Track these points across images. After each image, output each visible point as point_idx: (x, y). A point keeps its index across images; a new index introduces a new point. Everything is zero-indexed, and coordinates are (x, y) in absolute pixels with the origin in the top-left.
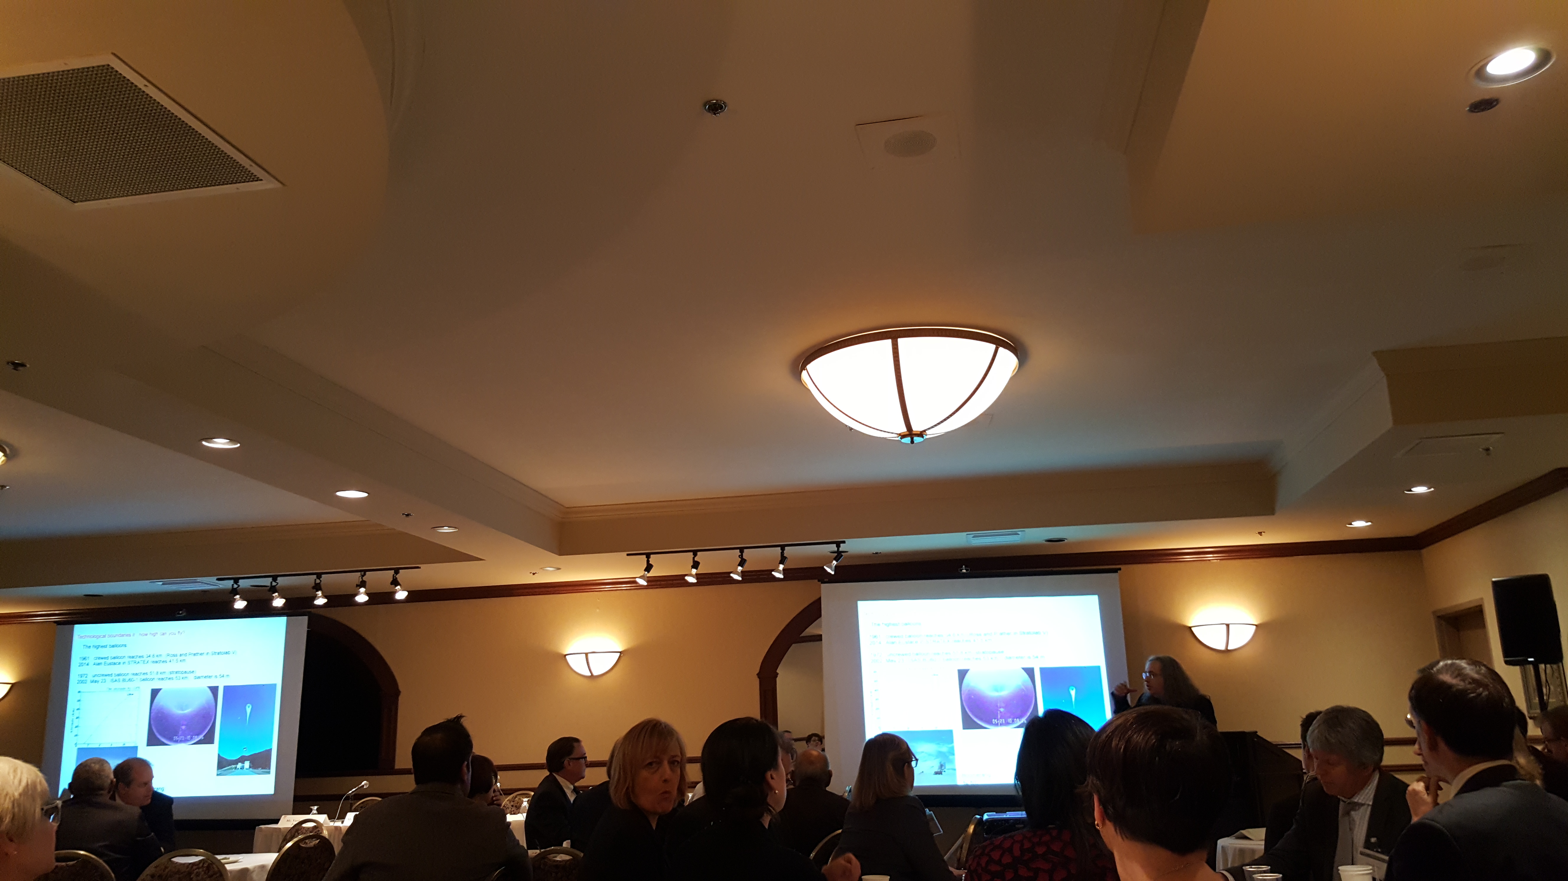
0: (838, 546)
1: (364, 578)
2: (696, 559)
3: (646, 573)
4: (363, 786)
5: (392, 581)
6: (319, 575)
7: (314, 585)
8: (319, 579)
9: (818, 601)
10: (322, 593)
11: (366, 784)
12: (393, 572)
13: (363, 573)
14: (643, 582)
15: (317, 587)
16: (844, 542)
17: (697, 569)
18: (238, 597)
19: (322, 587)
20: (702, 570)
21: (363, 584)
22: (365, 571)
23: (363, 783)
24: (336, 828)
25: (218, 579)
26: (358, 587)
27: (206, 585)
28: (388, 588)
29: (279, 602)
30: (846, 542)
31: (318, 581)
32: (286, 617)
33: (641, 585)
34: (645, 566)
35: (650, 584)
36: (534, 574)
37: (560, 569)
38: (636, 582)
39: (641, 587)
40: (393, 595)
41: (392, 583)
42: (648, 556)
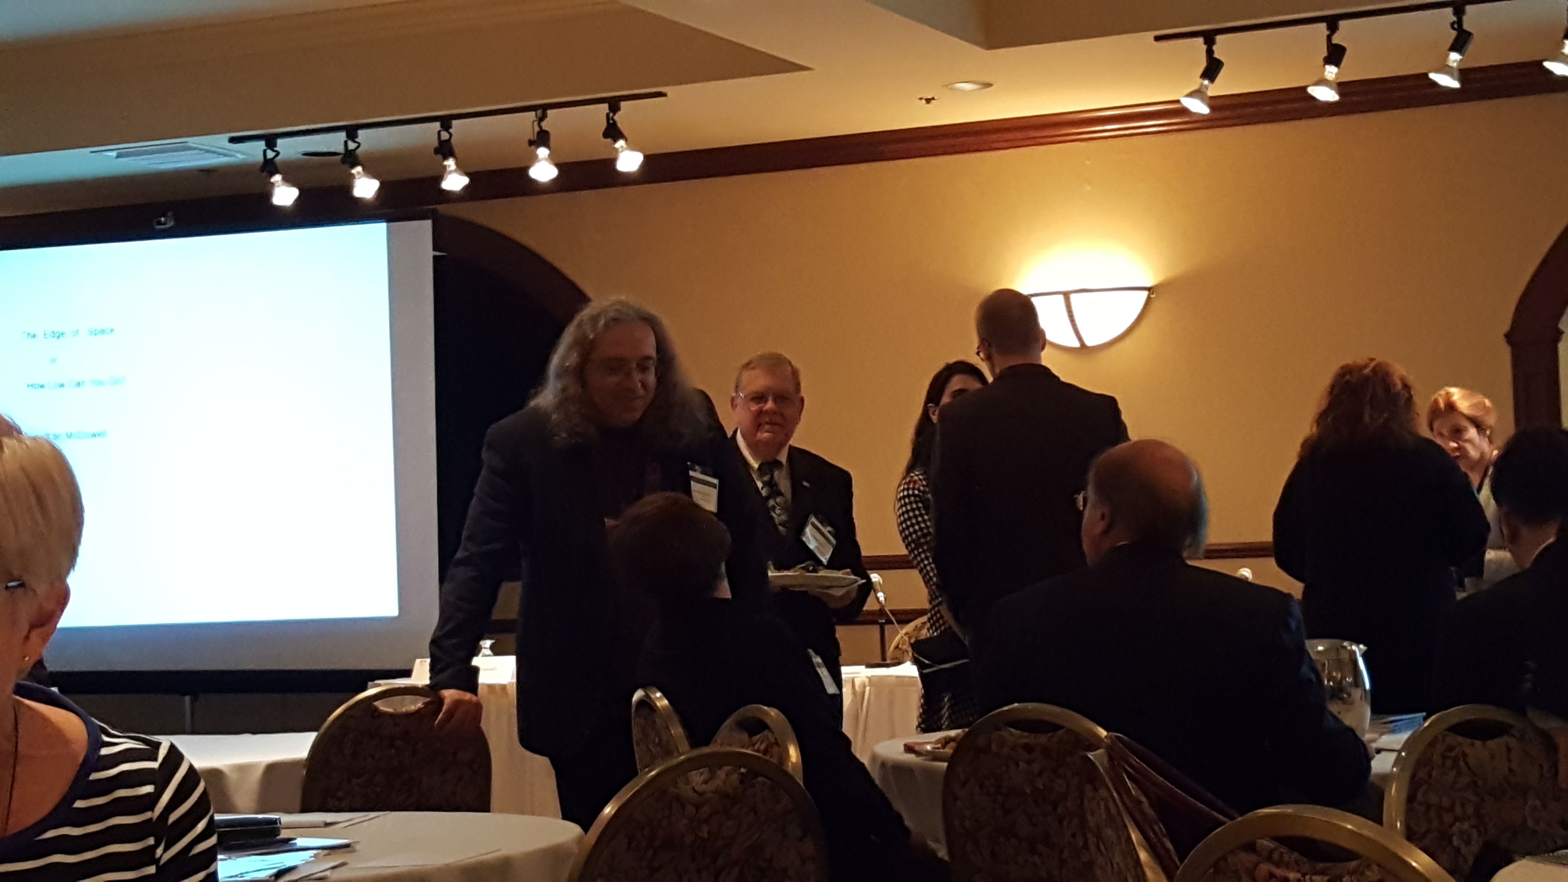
1: (545, 125)
2: (1336, 39)
3: (1206, 82)
5: (607, 129)
6: (446, 122)
7: (436, 143)
8: (446, 131)
10: (457, 164)
12: (605, 107)
13: (539, 112)
14: (1198, 107)
15: (445, 149)
17: (1338, 66)
18: (278, 178)
19: (456, 151)
20: (1349, 69)
21: (542, 138)
22: (545, 107)
25: (231, 141)
26: (533, 147)
27: (210, 155)
28: (602, 146)
29: (366, 188)
31: (445, 136)
32: (385, 223)
33: (1194, 119)
34: (1203, 64)
35: (1218, 115)
36: (928, 101)
37: (989, 85)
38: (1184, 111)
39: (1195, 122)
40: (611, 162)
41: (606, 135)
42: (1209, 38)
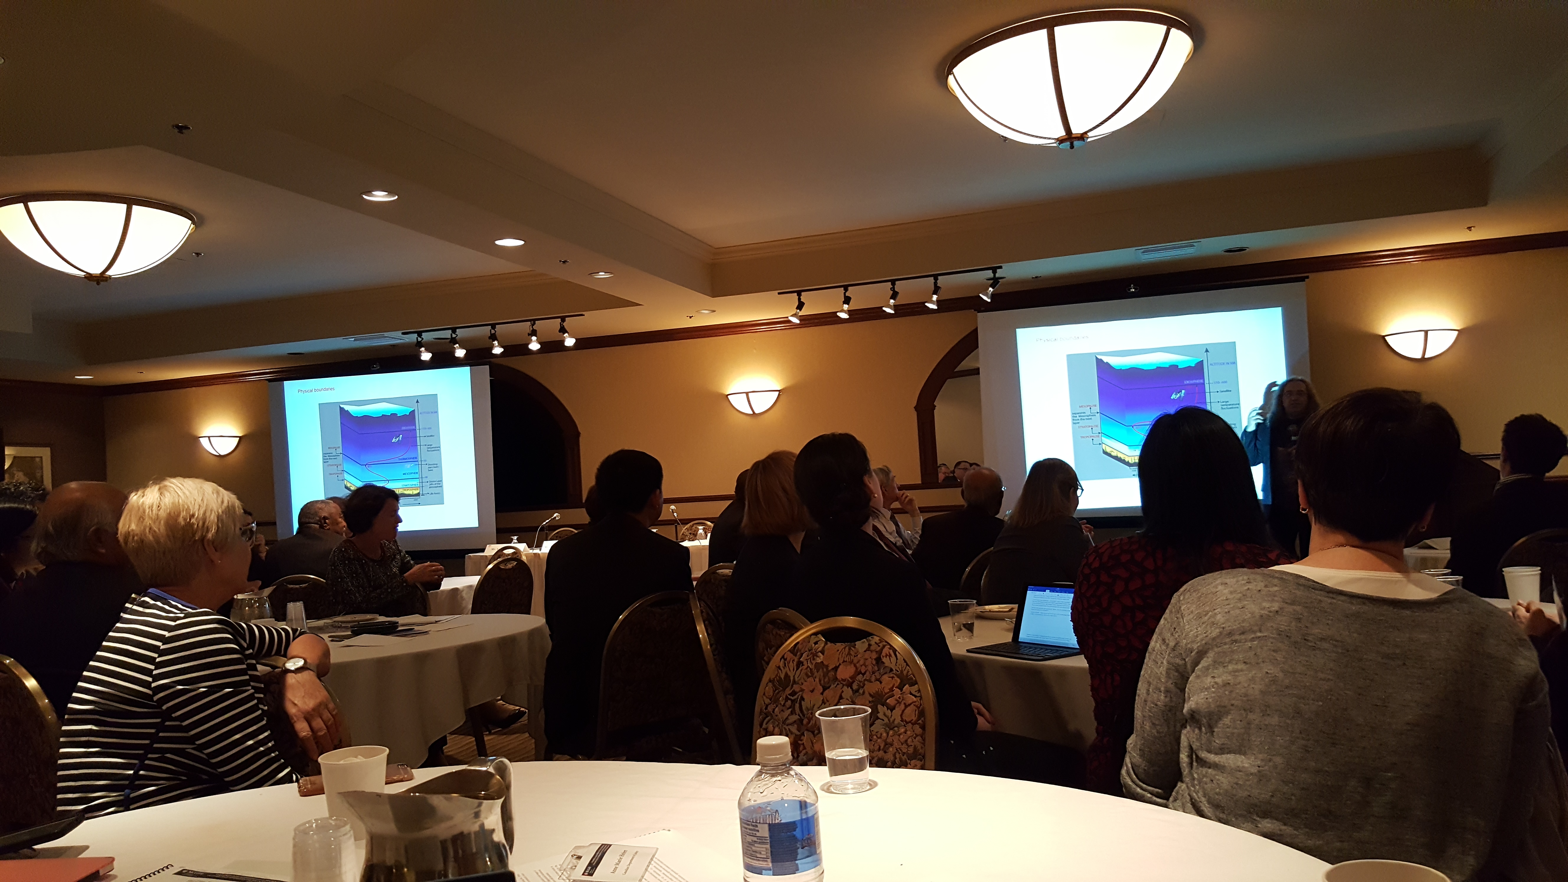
0: (994, 272)
1: (534, 327)
2: (847, 294)
3: (798, 310)
4: (555, 517)
5: (560, 329)
6: (493, 326)
7: (490, 335)
8: (494, 330)
9: (975, 331)
10: (498, 343)
11: (557, 516)
12: (560, 320)
13: (532, 322)
14: (796, 320)
15: (493, 337)
16: (1001, 267)
17: (848, 304)
18: (423, 349)
19: (498, 338)
20: (855, 305)
21: (534, 333)
22: (534, 320)
23: (555, 515)
24: (535, 554)
25: (403, 334)
26: (530, 336)
27: (393, 340)
28: (556, 336)
29: (460, 353)
30: (1003, 267)
31: (493, 332)
32: (469, 367)
33: (795, 324)
34: (797, 304)
35: (803, 322)
36: (690, 317)
37: (715, 311)
38: (789, 321)
39: (795, 325)
40: (563, 341)
41: (560, 331)
42: (799, 293)
